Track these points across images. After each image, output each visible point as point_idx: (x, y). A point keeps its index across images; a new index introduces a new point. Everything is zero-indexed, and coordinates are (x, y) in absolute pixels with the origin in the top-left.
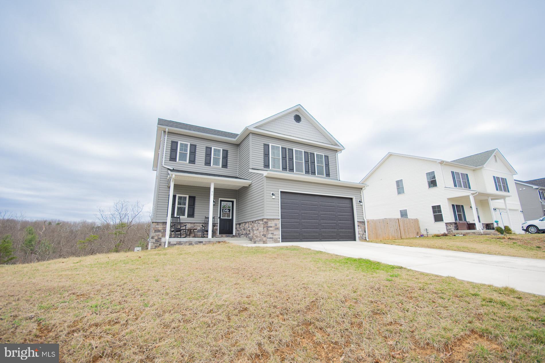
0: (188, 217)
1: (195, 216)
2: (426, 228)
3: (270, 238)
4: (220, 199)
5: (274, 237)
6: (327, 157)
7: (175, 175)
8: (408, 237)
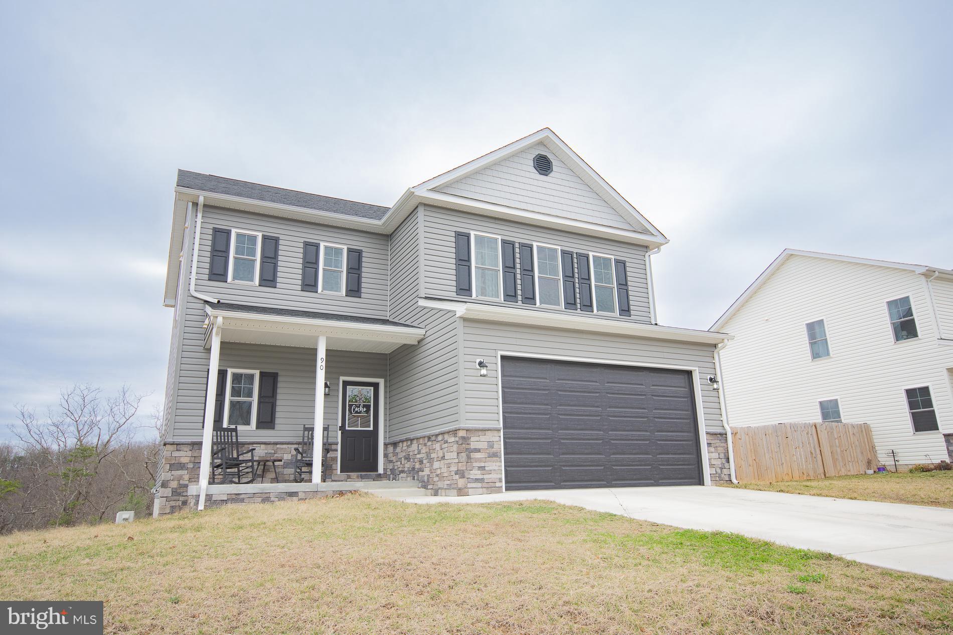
0: (257, 428)
1: (276, 426)
2: (892, 448)
3: (477, 480)
4: (342, 378)
5: (485, 477)
6: (621, 265)
7: (223, 317)
8: (843, 472)
